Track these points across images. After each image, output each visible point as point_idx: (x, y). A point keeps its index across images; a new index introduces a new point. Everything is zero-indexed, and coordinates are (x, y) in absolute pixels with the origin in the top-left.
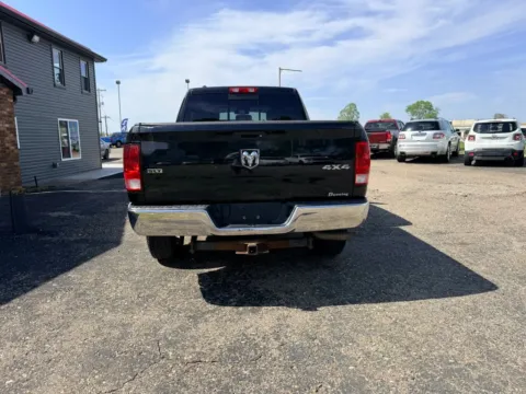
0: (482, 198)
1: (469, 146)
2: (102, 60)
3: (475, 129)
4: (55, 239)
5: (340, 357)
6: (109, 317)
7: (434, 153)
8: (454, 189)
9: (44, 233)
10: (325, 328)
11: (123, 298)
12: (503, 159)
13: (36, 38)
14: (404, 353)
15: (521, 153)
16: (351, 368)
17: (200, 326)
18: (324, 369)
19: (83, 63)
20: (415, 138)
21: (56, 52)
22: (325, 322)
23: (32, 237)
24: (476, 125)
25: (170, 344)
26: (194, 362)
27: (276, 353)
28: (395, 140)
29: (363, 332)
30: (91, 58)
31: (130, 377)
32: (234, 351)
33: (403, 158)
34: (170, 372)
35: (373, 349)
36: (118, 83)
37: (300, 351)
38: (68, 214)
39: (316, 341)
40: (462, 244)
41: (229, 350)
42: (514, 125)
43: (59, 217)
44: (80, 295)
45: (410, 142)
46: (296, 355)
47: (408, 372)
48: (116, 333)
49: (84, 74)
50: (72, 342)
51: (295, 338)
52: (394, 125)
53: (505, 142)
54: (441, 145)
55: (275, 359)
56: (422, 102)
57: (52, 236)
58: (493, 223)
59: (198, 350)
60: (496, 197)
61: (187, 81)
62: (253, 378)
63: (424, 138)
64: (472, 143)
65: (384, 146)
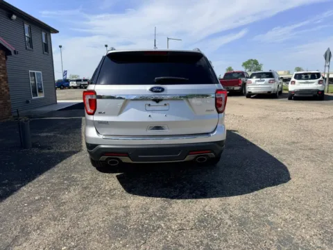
0: (308, 120)
1: (291, 88)
2: (56, 32)
3: (295, 78)
4: (52, 151)
5: (270, 223)
6: (112, 202)
7: (269, 92)
8: (289, 115)
9: (42, 148)
10: (252, 205)
11: (115, 189)
12: (312, 95)
13: (14, 17)
14: (308, 219)
15: (323, 92)
16: (279, 229)
17: (173, 206)
18: (263, 231)
19: (43, 34)
20: (258, 83)
21: (26, 26)
22: (250, 201)
23: (36, 150)
24: (296, 75)
25: (160, 219)
26: (180, 230)
27: (229, 222)
28: (244, 84)
29: (277, 207)
30: (49, 30)
31: (143, 242)
32: (203, 222)
33: (249, 95)
34: (168, 237)
35: (287, 217)
36: (60, 47)
37: (243, 220)
38: (52, 134)
39: (251, 214)
40: (311, 149)
41: (199, 221)
42: (319, 75)
43: (47, 136)
44: (86, 188)
45: (254, 85)
46: (242, 223)
47: (316, 231)
48: (121, 213)
49: (44, 41)
50: (95, 219)
51: (237, 212)
52: (242, 74)
53: (313, 85)
54: (273, 87)
55: (230, 226)
56: (252, 60)
57: (49, 149)
58: (323, 136)
59: (179, 222)
60: (318, 119)
61: (106, 46)
62: (222, 239)
63: (263, 83)
64: (293, 86)
65: (237, 88)
